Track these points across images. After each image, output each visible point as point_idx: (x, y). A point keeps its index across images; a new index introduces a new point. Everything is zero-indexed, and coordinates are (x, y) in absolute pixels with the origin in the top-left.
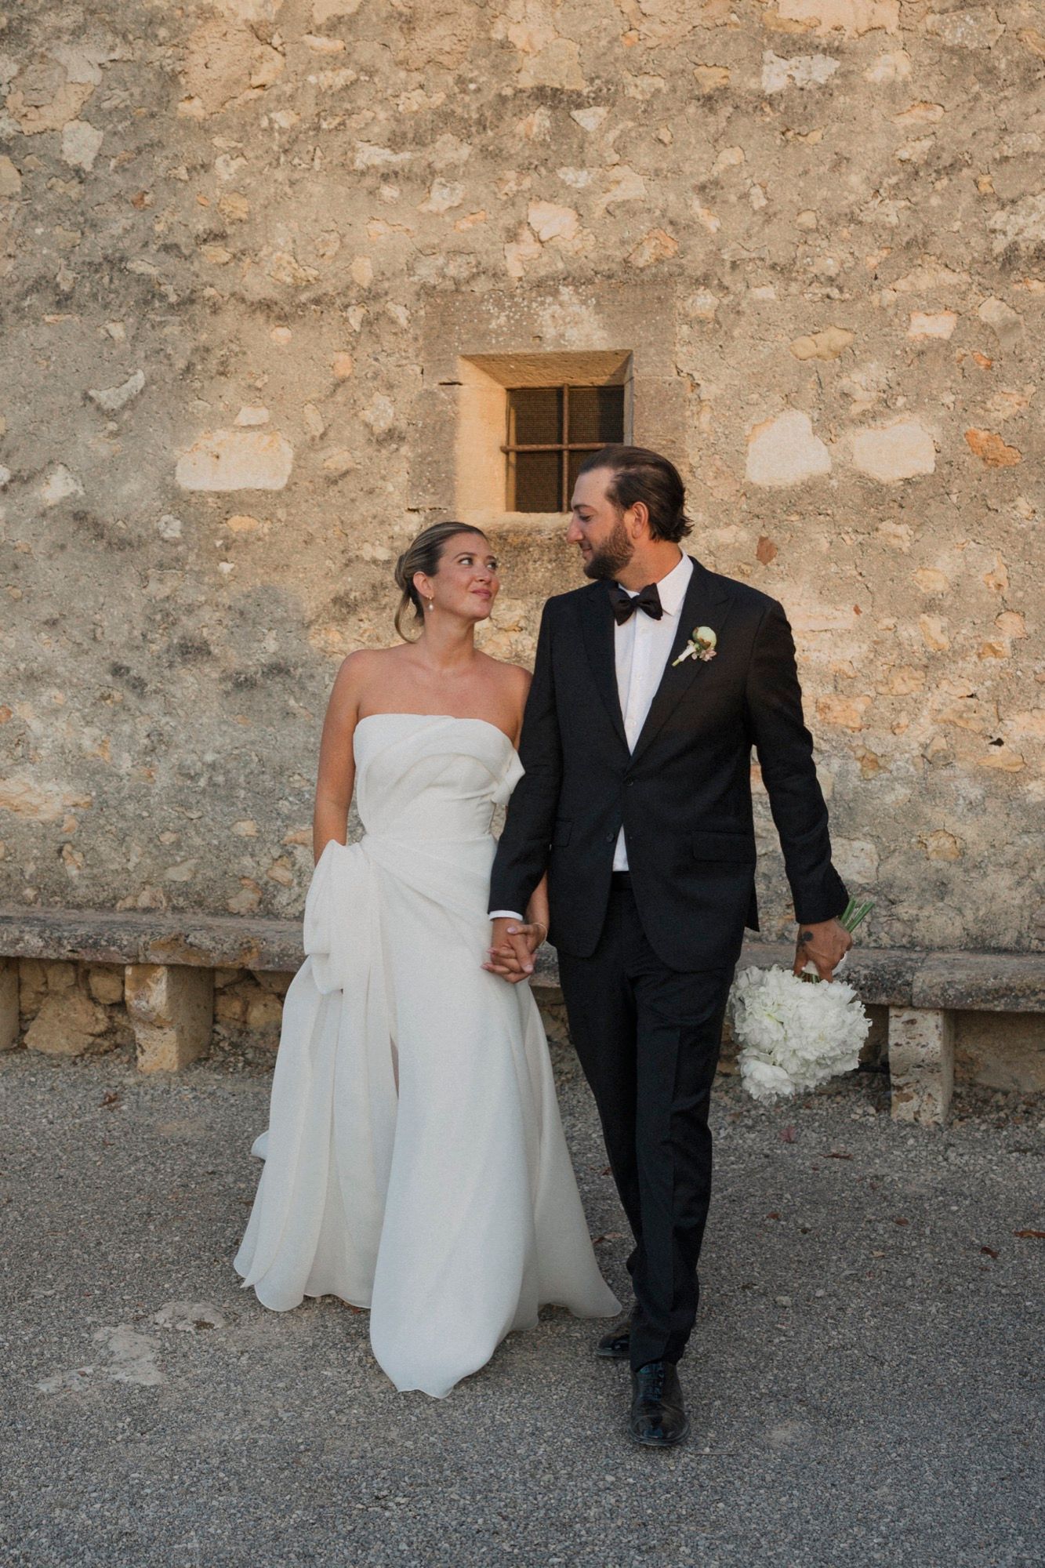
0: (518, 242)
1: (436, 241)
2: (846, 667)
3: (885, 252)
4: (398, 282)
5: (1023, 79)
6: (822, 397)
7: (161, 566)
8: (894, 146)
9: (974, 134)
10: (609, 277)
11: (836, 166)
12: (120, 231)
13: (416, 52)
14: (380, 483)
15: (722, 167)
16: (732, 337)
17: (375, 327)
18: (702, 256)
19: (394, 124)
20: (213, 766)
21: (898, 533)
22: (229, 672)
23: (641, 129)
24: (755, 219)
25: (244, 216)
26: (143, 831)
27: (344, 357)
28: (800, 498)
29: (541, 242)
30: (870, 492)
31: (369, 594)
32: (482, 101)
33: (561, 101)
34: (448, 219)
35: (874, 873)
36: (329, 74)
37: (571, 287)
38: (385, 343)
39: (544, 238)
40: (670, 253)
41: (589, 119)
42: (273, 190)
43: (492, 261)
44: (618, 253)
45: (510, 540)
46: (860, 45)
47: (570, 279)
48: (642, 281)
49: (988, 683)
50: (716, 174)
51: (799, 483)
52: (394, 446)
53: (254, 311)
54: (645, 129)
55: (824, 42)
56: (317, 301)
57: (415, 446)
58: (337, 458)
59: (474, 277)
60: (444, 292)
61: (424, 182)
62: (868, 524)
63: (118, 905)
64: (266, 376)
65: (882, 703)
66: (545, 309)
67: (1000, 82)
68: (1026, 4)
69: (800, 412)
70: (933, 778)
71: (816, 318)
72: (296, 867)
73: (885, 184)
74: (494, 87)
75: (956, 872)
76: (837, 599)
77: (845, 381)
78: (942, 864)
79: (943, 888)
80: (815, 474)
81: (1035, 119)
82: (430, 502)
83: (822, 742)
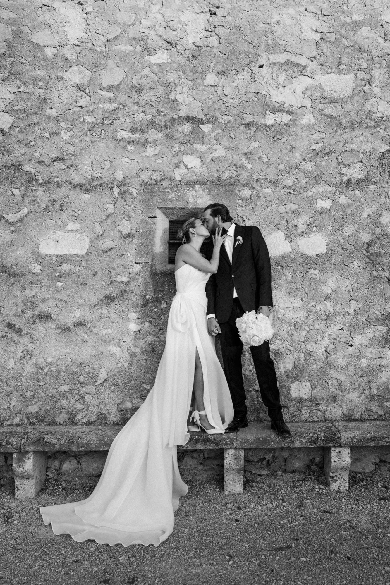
0: (179, 168)
1: (148, 166)
2: (298, 320)
3: (308, 179)
4: (133, 180)
5: (351, 127)
6: (288, 226)
7: (31, 283)
8: (310, 145)
9: (336, 143)
10: (213, 182)
11: (291, 150)
12: (19, 155)
13: (141, 100)
14: (125, 253)
15: (252, 147)
16: (257, 205)
17: (124, 195)
19: (133, 124)
20: (51, 364)
21: (315, 273)
22: (59, 325)
23: (224, 133)
24: (264, 165)
25: (72, 153)
26: (18, 392)
27: (111, 206)
28: (281, 261)
29: (188, 169)
30: (305, 259)
31: (119, 294)
32: (166, 119)
33: (195, 121)
34: (153, 159)
35: (310, 394)
36: (108, 105)
37: (199, 185)
38: (127, 202)
39: (189, 167)
40: (234, 175)
41: (206, 128)
42: (84, 144)
43: (169, 175)
44: (216, 174)
46: (298, 112)
47: (198, 182)
48: (225, 184)
49: (347, 325)
50: (250, 150)
51: (281, 256)
52: (131, 239)
53: (75, 188)
54: (225, 133)
55: (286, 110)
56: (101, 185)
57: (139, 239)
58: (108, 243)
59: (163, 179)
60: (151, 184)
61: (144, 145)
62: (305, 270)
63: (5, 424)
64: (79, 212)
65: (312, 333)
66: (189, 192)
67: (343, 127)
68: (350, 103)
69: (280, 231)
70: (330, 358)
71: (285, 200)
72: (86, 403)
73: (307, 157)
74: (170, 114)
75: (339, 392)
76: (295, 296)
77: (296, 221)
78: (334, 390)
79: (334, 398)
80: (286, 252)
81: (355, 139)
82: (144, 260)
83: (290, 347)
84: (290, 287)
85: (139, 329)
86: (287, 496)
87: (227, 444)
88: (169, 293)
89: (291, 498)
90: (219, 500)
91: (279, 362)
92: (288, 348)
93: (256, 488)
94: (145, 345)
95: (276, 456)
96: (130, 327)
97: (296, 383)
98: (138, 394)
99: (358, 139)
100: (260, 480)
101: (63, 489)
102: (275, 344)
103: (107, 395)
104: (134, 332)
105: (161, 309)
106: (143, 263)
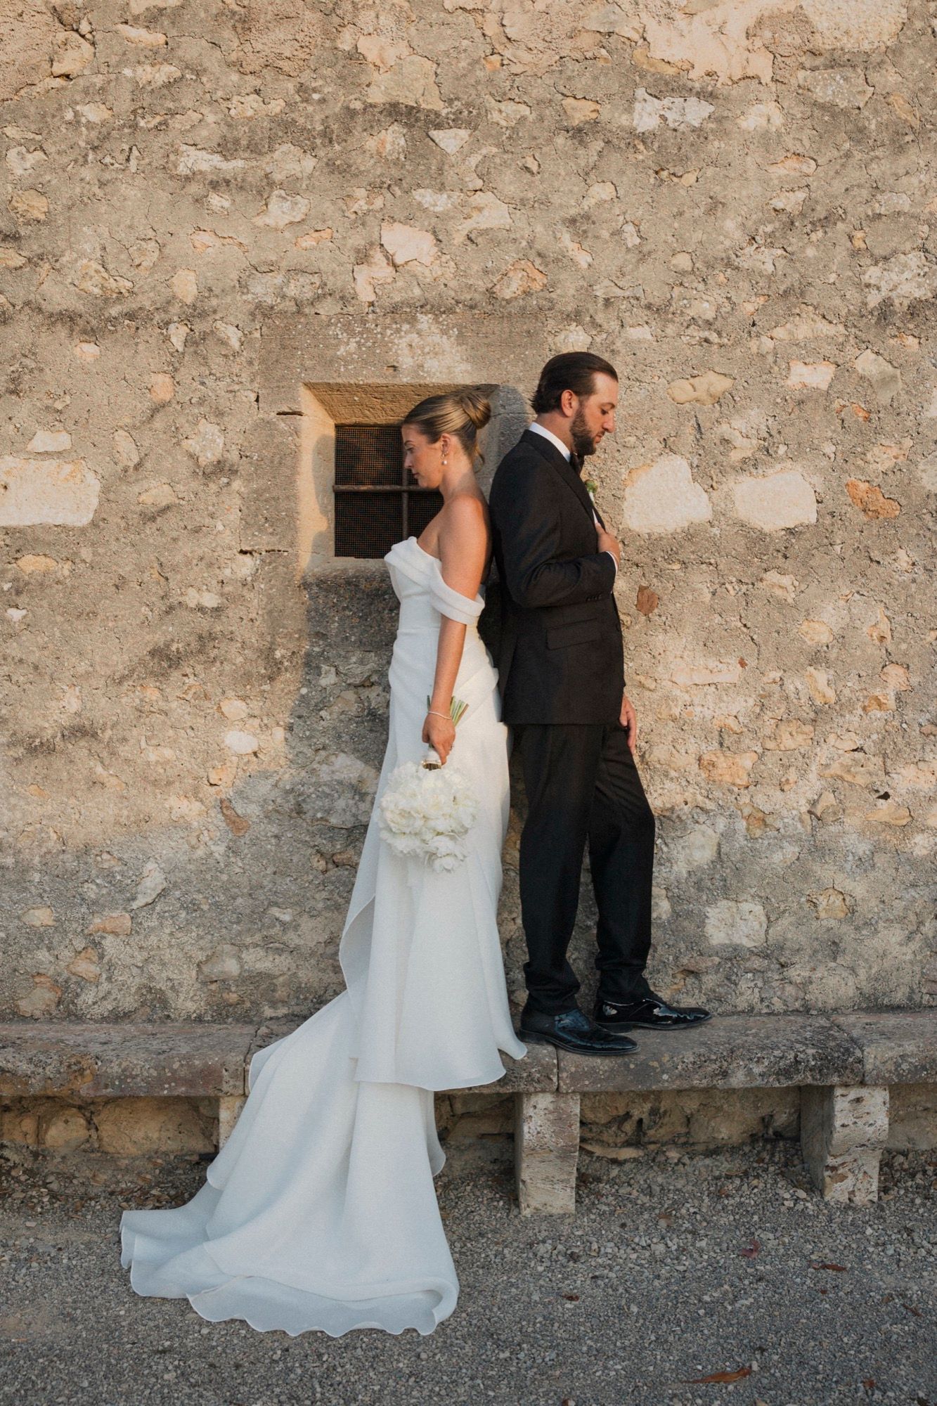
0: (370, 264)
1: (274, 259)
2: (731, 722)
3: (762, 298)
4: (229, 299)
5: (893, 141)
6: (702, 442)
8: (768, 194)
9: (847, 190)
10: (471, 307)
11: (711, 210)
13: (250, 54)
14: (207, 521)
15: (593, 201)
17: (201, 347)
18: (572, 292)
19: (225, 129)
21: (781, 583)
22: (19, 735)
23: (506, 156)
24: (628, 257)
25: (42, 217)
27: (163, 380)
28: (681, 547)
29: (395, 266)
30: (755, 542)
31: (195, 645)
32: (328, 112)
33: (417, 120)
34: (287, 234)
35: (763, 936)
36: (148, 68)
37: (430, 316)
38: (213, 366)
39: (399, 261)
40: (537, 287)
41: (450, 140)
42: (78, 190)
43: (339, 284)
44: (480, 283)
45: (362, 587)
46: (734, 93)
48: (510, 314)
49: (875, 737)
50: (586, 208)
51: (679, 530)
52: (226, 480)
53: (53, 323)
54: (510, 156)
55: (697, 85)
56: (131, 316)
57: (249, 481)
58: (155, 492)
59: (319, 298)
60: (283, 313)
61: (260, 193)
62: (753, 574)
64: (68, 397)
65: (770, 759)
66: (401, 337)
67: (871, 142)
68: (892, 70)
69: (679, 457)
70: (822, 834)
71: (694, 362)
72: (105, 960)
73: (761, 231)
74: (341, 99)
75: (847, 931)
76: (722, 651)
77: (725, 427)
78: (833, 923)
79: (834, 948)
80: (696, 521)
81: (904, 180)
82: (268, 543)
83: (707, 801)
84: (707, 624)
85: (255, 747)
86: (705, 1220)
87: (532, 1080)
88: (342, 640)
91: (672, 846)
92: (701, 805)
94: (276, 793)
95: (662, 1110)
96: (227, 742)
97: (724, 903)
98: (258, 937)
99: (915, 181)
100: (618, 1176)
101: (54, 1196)
102: (660, 791)
103: (166, 938)
104: (240, 756)
105: (320, 689)
106: (264, 553)
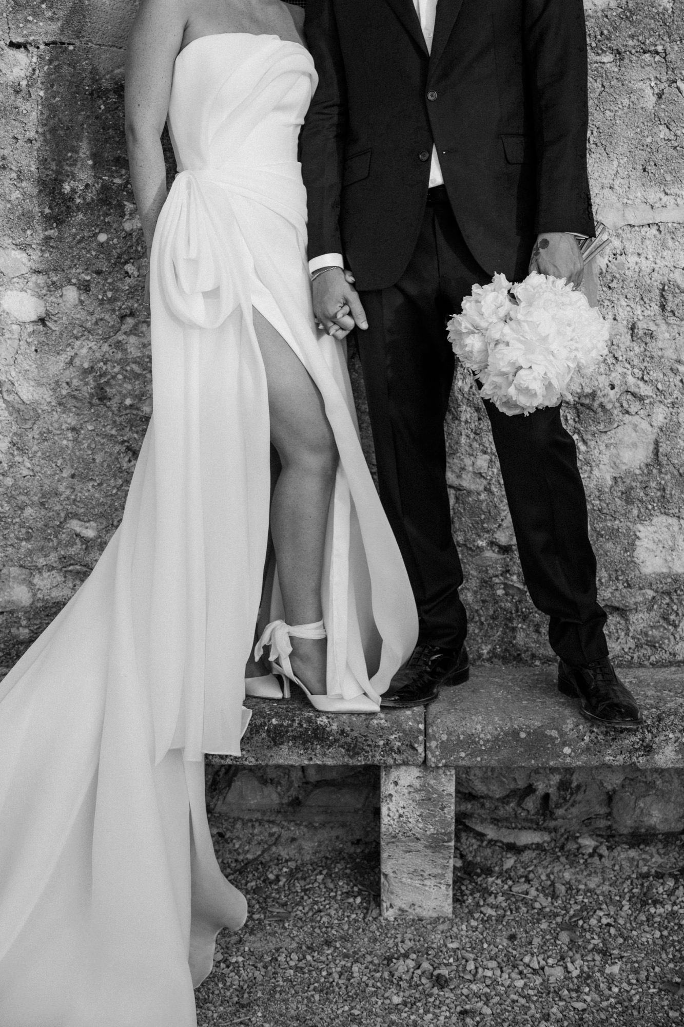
76: (668, 177)
82: (46, 33)
83: (641, 384)
84: (649, 140)
85: (41, 312)
86: (621, 935)
87: (391, 749)
89: (634, 945)
90: (363, 943)
91: (592, 444)
92: (633, 389)
93: (500, 898)
94: (71, 373)
95: (574, 785)
96: (6, 306)
97: (661, 520)
98: (53, 557)
100: (514, 868)
104: (22, 324)
105: (123, 234)
106: (42, 47)
